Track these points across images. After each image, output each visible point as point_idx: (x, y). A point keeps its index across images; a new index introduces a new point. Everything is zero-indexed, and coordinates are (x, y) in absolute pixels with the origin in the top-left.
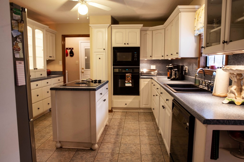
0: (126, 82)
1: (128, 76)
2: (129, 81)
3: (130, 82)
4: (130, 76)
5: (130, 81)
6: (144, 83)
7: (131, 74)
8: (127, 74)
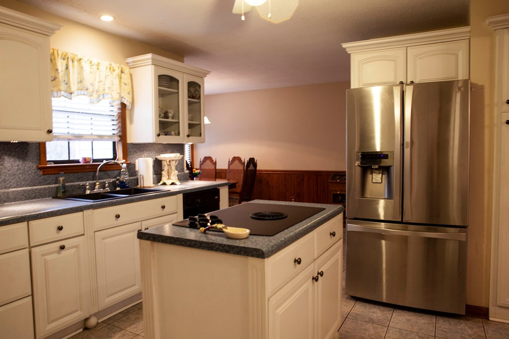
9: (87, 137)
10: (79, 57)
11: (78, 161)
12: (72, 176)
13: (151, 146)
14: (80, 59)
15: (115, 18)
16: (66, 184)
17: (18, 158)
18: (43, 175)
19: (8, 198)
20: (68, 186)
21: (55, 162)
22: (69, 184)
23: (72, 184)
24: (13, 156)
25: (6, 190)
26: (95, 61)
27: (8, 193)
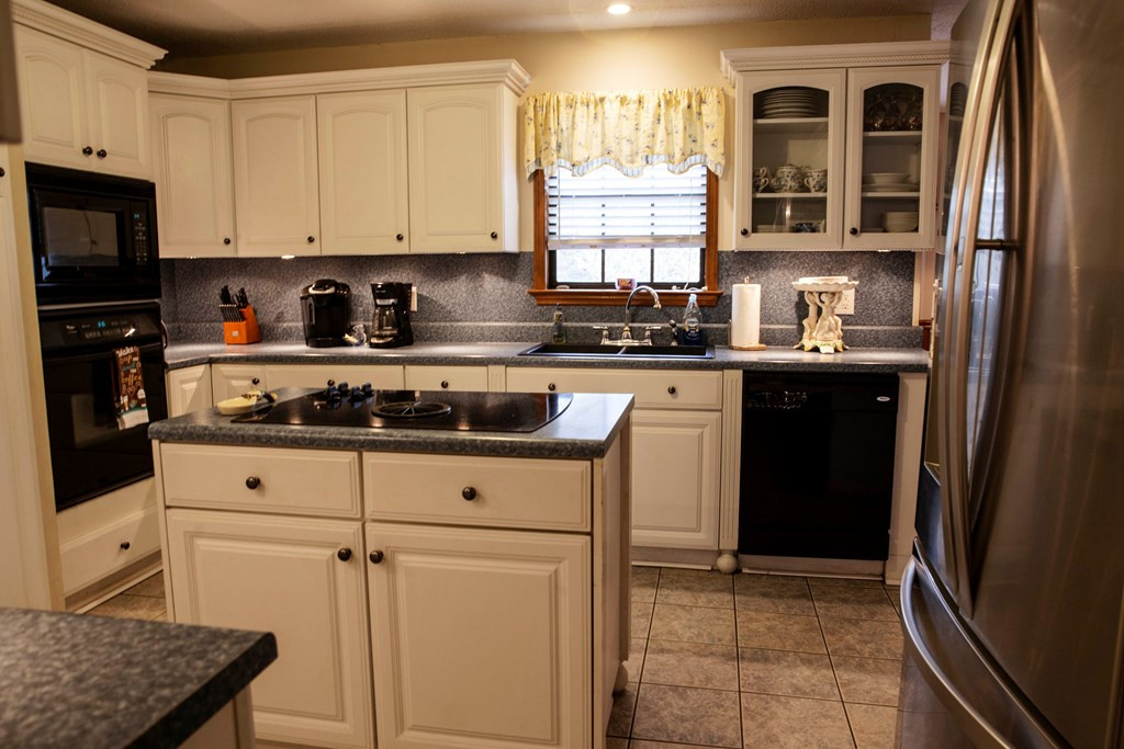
0: (123, 406)
1: (125, 364)
2: (133, 396)
3: (141, 401)
4: (136, 359)
5: (142, 394)
6: (184, 392)
7: (137, 349)
8: (120, 353)
9: (627, 241)
10: (599, 95)
11: (612, 286)
12: (589, 312)
13: (793, 257)
14: (602, 100)
15: (633, 7)
16: (564, 324)
17: (503, 277)
18: (540, 305)
19: (482, 335)
20: (566, 327)
21: (572, 285)
22: (569, 324)
23: (585, 324)
24: (497, 274)
25: (481, 324)
26: (633, 95)
27: (482, 328)
